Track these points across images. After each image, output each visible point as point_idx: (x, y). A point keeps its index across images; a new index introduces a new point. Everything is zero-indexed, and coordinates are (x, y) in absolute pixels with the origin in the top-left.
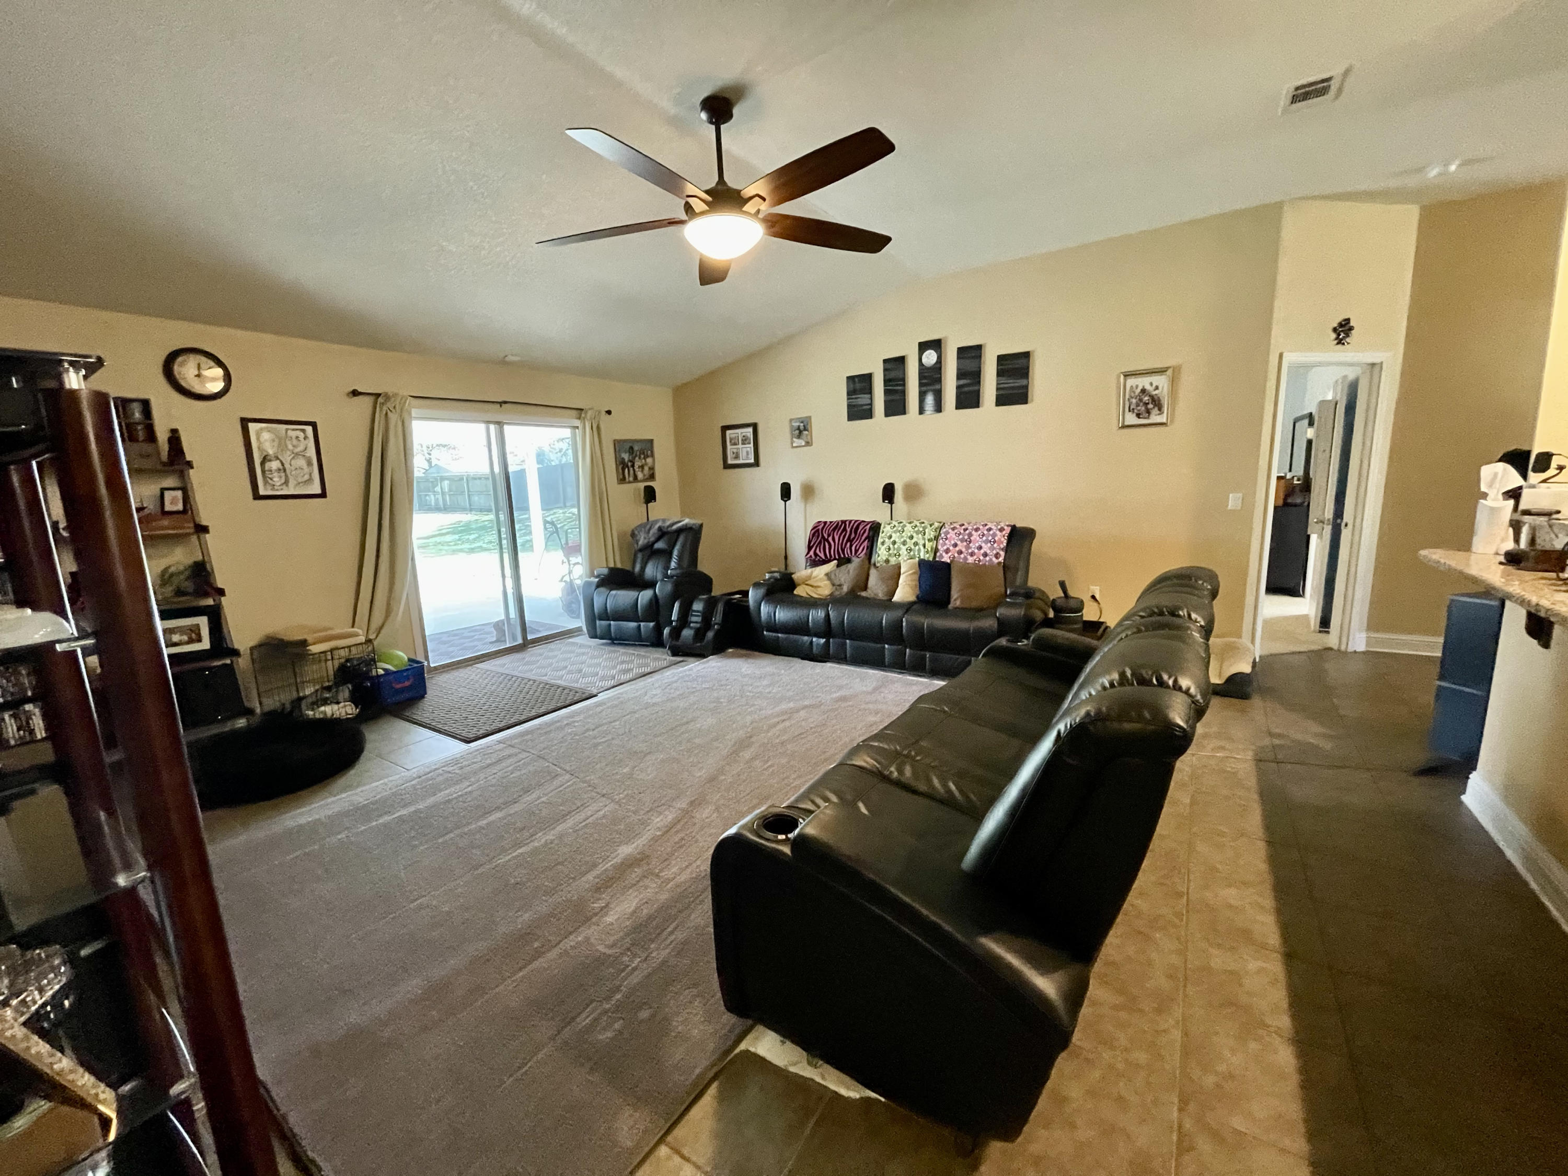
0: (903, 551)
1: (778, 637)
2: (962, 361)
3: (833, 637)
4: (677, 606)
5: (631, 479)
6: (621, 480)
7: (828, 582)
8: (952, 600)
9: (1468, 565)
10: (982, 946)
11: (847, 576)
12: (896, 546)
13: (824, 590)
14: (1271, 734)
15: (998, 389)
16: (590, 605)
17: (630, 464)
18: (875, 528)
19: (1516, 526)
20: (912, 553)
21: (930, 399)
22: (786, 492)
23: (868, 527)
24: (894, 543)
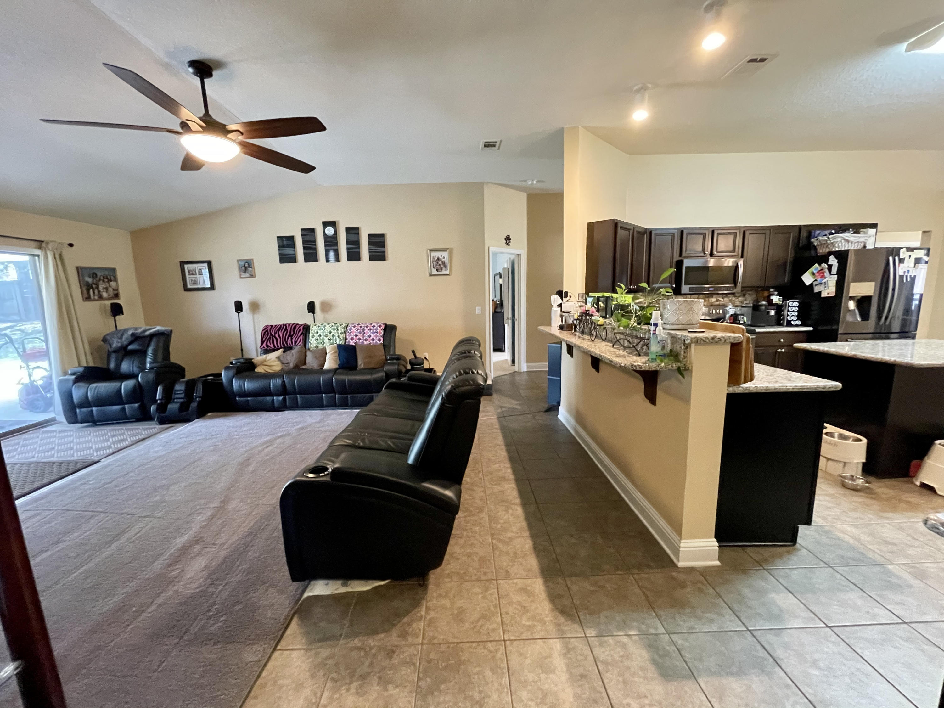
0: (326, 340)
1: (248, 400)
2: (349, 235)
3: (288, 395)
4: (160, 389)
5: (96, 297)
6: (86, 298)
7: (279, 363)
8: (359, 365)
9: (551, 330)
10: (424, 486)
11: (292, 357)
12: (321, 338)
13: (277, 367)
14: (502, 407)
15: (369, 252)
16: (68, 398)
17: (94, 286)
18: (306, 329)
19: (562, 316)
20: (331, 341)
21: (332, 254)
22: (239, 307)
23: (302, 327)
24: (320, 336)
